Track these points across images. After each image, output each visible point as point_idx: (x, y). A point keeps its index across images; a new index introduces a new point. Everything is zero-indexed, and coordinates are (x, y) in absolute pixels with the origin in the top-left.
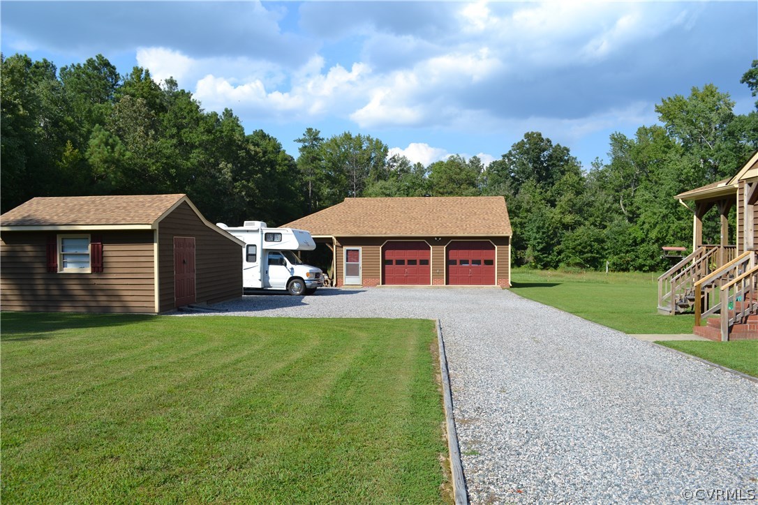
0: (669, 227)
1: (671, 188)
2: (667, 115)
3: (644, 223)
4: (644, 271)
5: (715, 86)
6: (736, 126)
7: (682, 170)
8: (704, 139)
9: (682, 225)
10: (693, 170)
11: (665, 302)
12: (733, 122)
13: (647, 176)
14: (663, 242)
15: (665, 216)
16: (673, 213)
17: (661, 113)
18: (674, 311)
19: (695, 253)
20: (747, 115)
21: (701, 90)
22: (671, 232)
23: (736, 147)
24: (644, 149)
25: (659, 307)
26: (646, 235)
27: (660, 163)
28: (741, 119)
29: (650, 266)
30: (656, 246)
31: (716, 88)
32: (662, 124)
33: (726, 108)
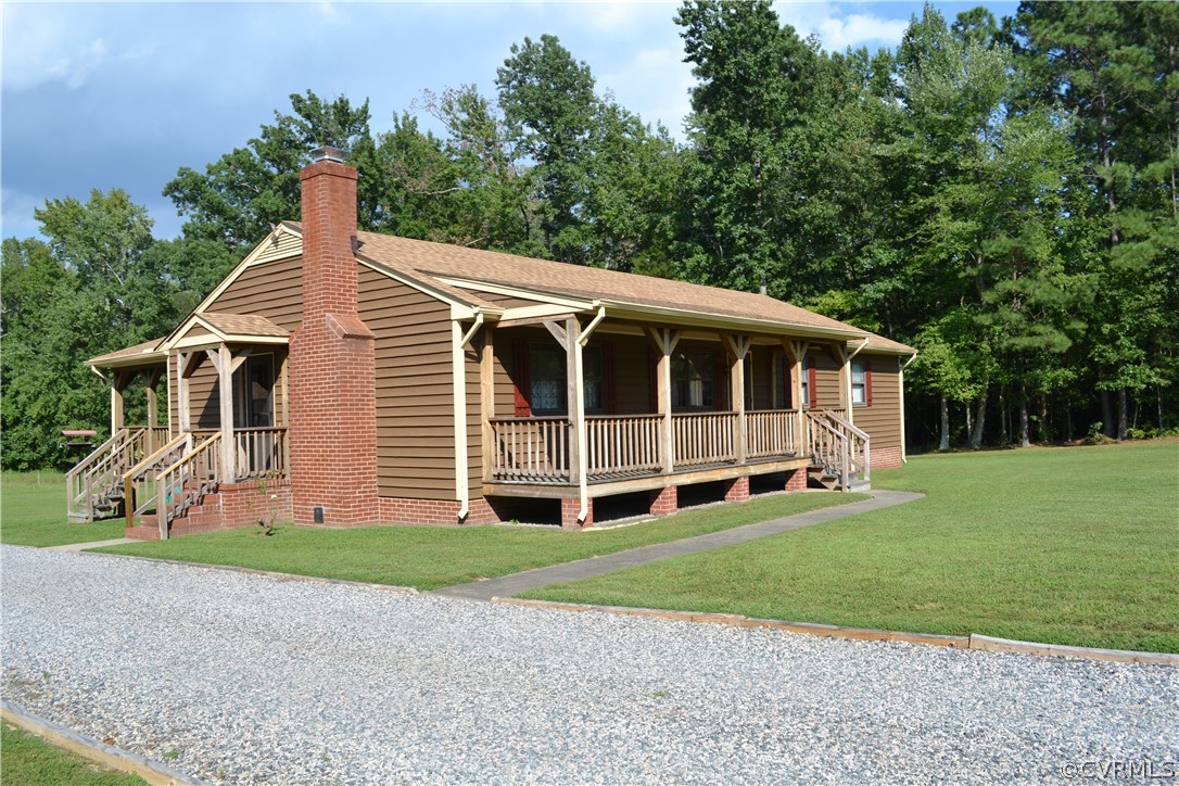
0: (59, 399)
1: (60, 339)
2: (53, 225)
3: (18, 393)
4: (23, 470)
5: (127, 192)
6: (157, 256)
7: (78, 313)
8: (110, 268)
9: (80, 396)
10: (95, 314)
11: (78, 507)
12: (151, 249)
13: (21, 318)
14: (51, 422)
15: (53, 382)
16: (65, 378)
17: (44, 221)
18: (92, 516)
19: (115, 438)
20: (171, 240)
21: (106, 196)
22: (62, 407)
23: (157, 285)
24: (14, 273)
25: (70, 513)
26: (23, 413)
27: (42, 300)
28: (163, 246)
29: (29, 462)
30: (39, 428)
31: (129, 197)
32: (47, 240)
33: (142, 227)
